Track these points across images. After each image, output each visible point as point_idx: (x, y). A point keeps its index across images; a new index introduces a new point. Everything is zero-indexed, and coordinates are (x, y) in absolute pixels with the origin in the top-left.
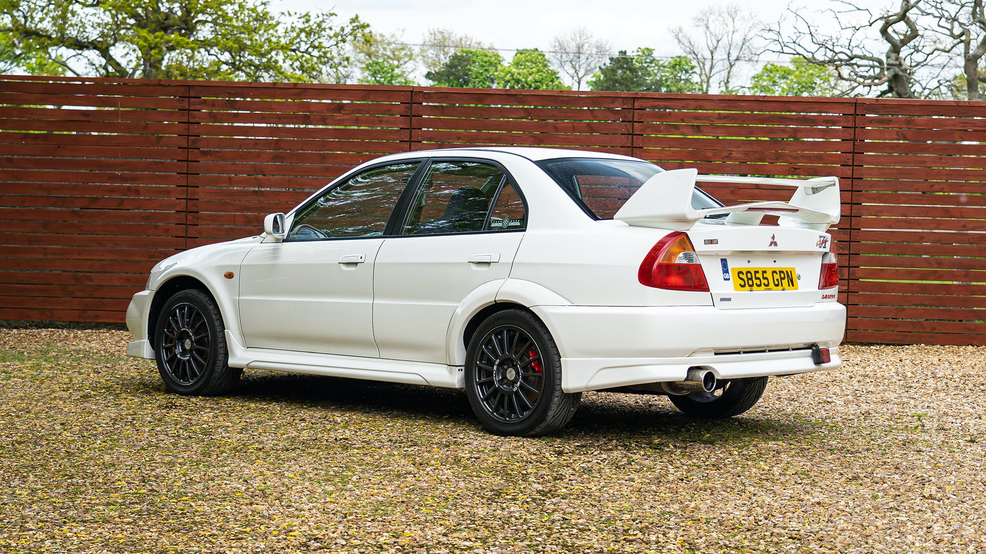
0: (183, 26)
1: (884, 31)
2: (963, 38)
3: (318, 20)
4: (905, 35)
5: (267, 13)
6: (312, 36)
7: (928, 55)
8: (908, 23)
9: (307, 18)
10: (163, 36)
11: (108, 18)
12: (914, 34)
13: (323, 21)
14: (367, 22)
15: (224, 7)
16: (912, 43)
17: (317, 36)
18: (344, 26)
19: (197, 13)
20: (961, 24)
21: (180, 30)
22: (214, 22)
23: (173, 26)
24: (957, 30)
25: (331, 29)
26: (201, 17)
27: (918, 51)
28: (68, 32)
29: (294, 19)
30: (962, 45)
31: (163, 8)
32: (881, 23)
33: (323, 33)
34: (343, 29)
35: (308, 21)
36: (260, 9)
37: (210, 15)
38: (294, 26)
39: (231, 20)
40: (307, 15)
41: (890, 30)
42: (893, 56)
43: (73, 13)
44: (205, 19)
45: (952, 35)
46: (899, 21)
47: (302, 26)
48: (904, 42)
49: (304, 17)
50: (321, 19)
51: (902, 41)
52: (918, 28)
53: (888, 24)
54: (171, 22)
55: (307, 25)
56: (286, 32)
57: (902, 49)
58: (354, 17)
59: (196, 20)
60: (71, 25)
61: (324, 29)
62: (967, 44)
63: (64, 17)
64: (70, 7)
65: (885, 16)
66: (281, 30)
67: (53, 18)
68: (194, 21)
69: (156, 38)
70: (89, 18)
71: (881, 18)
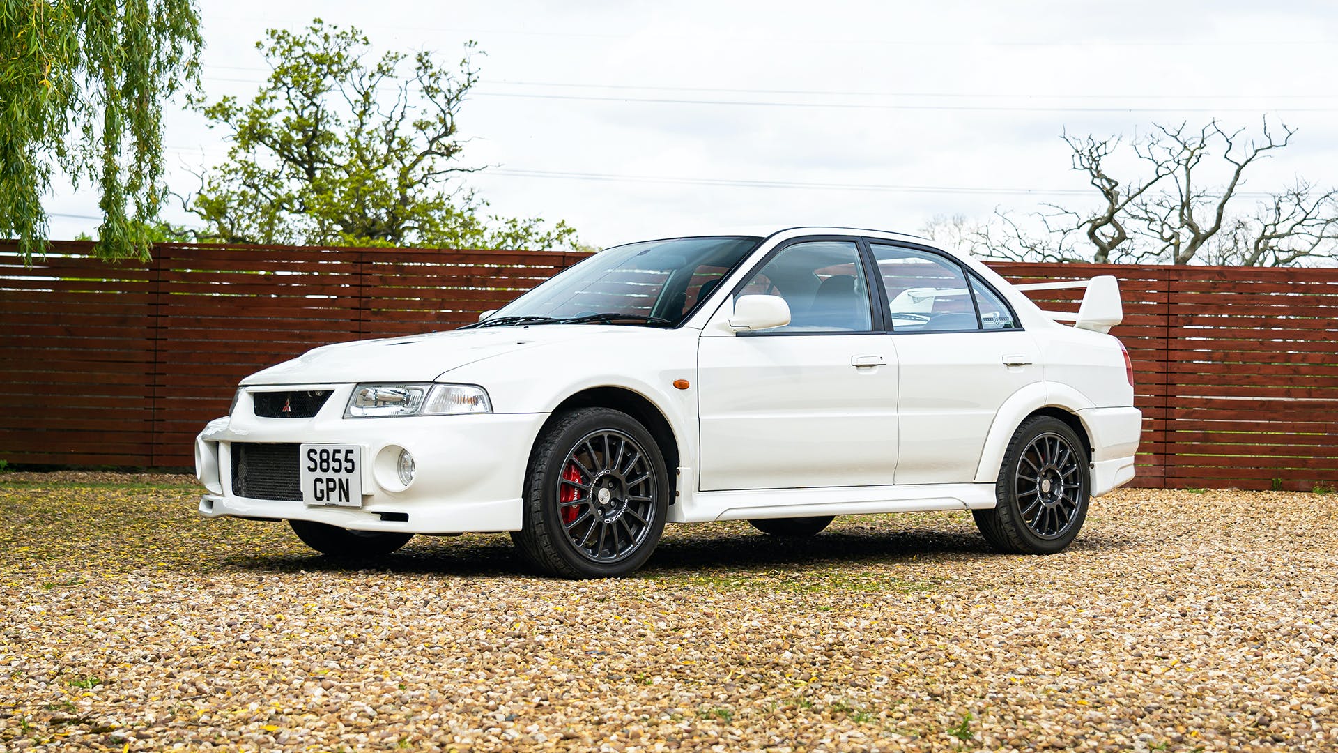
0: (390, 231)
1: (1091, 234)
2: (1173, 241)
3: (525, 226)
4: (1113, 238)
5: (474, 219)
6: (519, 241)
7: (1138, 258)
8: (1116, 225)
9: (513, 223)
10: (369, 241)
11: (314, 225)
12: (1123, 237)
13: (530, 226)
14: (573, 227)
15: (432, 214)
16: (1119, 246)
17: (523, 241)
18: (551, 231)
19: (404, 219)
20: (1171, 228)
21: (386, 236)
22: (421, 228)
23: (379, 231)
24: (1167, 234)
25: (537, 234)
26: (408, 223)
27: (1127, 254)
28: (274, 238)
29: (501, 223)
30: (1172, 248)
31: (370, 214)
32: (1089, 226)
33: (530, 238)
34: (549, 234)
35: (514, 226)
36: (467, 215)
37: (418, 221)
38: (500, 231)
39: (437, 225)
40: (514, 220)
41: (1097, 233)
42: (1101, 259)
43: (281, 220)
44: (411, 225)
45: (1162, 238)
46: (1106, 223)
47: (508, 232)
48: (1112, 245)
49: (510, 222)
50: (527, 224)
51: (1110, 244)
52: (1126, 231)
53: (1095, 227)
54: (377, 227)
55: (513, 230)
56: (493, 237)
57: (1110, 252)
58: (561, 222)
59: (403, 226)
60: (278, 232)
61: (531, 235)
62: (1177, 246)
63: (271, 224)
64: (278, 214)
65: (1093, 219)
66: (487, 235)
67: (260, 224)
68: (401, 228)
69: (361, 242)
70: (296, 223)
71: (1088, 221)
